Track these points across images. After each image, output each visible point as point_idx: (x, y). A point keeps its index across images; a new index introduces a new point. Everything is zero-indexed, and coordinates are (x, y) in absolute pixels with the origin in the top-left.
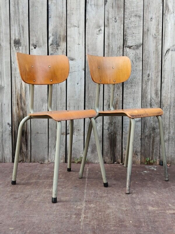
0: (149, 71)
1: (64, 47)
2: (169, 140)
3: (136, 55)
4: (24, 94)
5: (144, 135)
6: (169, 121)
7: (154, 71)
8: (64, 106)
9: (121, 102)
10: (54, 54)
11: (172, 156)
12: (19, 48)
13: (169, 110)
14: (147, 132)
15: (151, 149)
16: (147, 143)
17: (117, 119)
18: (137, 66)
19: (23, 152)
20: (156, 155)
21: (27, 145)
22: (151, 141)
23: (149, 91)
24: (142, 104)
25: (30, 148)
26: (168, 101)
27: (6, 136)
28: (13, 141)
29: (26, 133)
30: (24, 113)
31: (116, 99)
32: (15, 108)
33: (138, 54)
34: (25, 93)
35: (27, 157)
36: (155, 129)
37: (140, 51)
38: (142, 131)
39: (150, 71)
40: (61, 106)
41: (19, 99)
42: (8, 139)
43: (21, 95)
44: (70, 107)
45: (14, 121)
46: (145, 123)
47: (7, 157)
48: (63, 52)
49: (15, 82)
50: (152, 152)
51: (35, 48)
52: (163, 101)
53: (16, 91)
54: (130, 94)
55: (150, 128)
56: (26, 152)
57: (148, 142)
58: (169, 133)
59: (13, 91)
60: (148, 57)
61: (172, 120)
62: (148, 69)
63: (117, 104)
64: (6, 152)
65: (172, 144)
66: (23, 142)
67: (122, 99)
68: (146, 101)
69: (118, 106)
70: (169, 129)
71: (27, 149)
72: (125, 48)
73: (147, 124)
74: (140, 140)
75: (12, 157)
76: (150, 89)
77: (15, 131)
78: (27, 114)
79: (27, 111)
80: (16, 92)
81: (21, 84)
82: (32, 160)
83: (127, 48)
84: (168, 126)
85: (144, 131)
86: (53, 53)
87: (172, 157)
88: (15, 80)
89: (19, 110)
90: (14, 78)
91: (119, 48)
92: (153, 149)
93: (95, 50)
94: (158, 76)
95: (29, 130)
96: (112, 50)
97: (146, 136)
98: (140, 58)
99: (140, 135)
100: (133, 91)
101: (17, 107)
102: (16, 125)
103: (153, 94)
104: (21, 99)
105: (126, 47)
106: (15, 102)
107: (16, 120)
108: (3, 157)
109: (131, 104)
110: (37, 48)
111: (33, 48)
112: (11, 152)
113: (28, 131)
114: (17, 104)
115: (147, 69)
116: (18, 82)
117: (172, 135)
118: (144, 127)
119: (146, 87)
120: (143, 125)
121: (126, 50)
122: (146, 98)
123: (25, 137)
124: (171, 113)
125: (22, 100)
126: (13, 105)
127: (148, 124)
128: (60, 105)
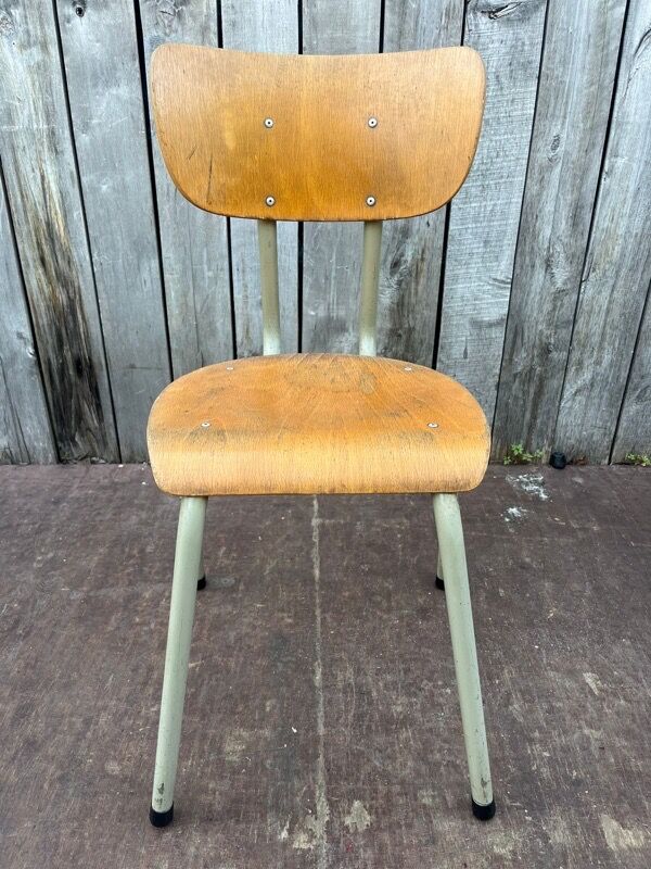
0: (559, 122)
1: (208, 7)
2: (592, 385)
3: (516, 48)
4: (60, 222)
5: (510, 371)
6: (605, 320)
7: (581, 125)
8: (222, 269)
9: (440, 252)
10: (167, 39)
11: (592, 435)
12: (10, 14)
13: (611, 282)
14: (522, 360)
15: (528, 415)
16: (516, 398)
17: (418, 316)
18: (513, 101)
19: (89, 429)
20: (541, 434)
21: (99, 406)
22: (532, 391)
23: (549, 208)
24: (518, 258)
25: (111, 416)
26: (613, 249)
27: (19, 377)
28: (49, 394)
29: (91, 367)
30: (72, 295)
31: (421, 239)
32: (35, 277)
33: (523, 44)
34: (65, 216)
35: (105, 444)
36: (550, 352)
37: (531, 32)
38: (507, 357)
39: (563, 124)
40: (209, 269)
41: (43, 241)
42: (27, 388)
43: (49, 224)
44: (244, 271)
45: (39, 328)
46: (520, 330)
47: (34, 448)
48: (205, 29)
49: (17, 169)
50: (531, 427)
51: (80, 12)
52: (596, 248)
53: (24, 206)
54: (476, 222)
55: (534, 346)
56: (101, 429)
57: (520, 396)
58: (598, 363)
59: (13, 208)
60: (564, 62)
61: (617, 317)
62: (557, 113)
63: (423, 259)
64: (28, 430)
65: (601, 398)
66: (83, 397)
67: (441, 242)
68: (532, 248)
69: (425, 268)
70: (601, 348)
71: (101, 418)
72: (470, 16)
73: (526, 334)
74: (493, 388)
75: (51, 446)
76: (553, 203)
77: (49, 360)
78: (83, 298)
79: (82, 287)
80: (25, 212)
81: (43, 178)
82: (125, 452)
83: (479, 14)
84: (596, 339)
85: (511, 360)
86: (162, 35)
87: (595, 438)
88: (16, 161)
89: (50, 282)
90: (10, 155)
91: (447, 15)
92: (534, 417)
93: (345, 25)
94: (594, 145)
95: (99, 358)
96: (417, 23)
97: (515, 375)
98: (530, 63)
99: (498, 371)
100: (489, 209)
101: (41, 271)
102: (50, 341)
103: (564, 222)
104: (52, 240)
105: (475, 9)
106: (29, 253)
107: (46, 323)
108: (22, 444)
109: (476, 259)
110: (89, 11)
111: (71, 11)
112: (48, 429)
113: (95, 360)
114: (38, 263)
115: (553, 115)
116: (29, 169)
117: (606, 370)
118: (514, 342)
119: (539, 194)
120: (511, 336)
121: (476, 26)
122: (535, 237)
123: (90, 379)
124: (615, 295)
125: (57, 247)
126: (22, 263)
127: (530, 335)
128: (206, 267)
